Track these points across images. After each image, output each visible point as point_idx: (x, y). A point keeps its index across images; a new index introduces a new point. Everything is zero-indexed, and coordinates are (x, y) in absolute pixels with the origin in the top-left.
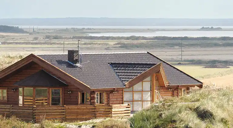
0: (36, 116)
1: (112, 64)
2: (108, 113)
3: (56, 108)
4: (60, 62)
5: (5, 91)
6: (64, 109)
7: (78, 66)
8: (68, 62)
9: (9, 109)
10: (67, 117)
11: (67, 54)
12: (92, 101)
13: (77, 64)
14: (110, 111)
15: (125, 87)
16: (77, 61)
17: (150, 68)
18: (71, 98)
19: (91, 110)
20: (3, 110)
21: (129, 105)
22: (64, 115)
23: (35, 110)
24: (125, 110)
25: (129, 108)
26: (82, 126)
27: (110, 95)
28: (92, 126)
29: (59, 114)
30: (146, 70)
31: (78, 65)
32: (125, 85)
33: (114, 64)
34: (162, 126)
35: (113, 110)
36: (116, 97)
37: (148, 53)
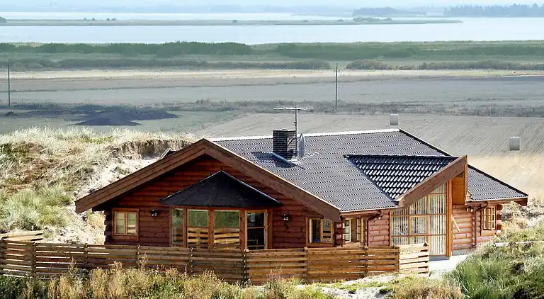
0: (248, 271)
1: (351, 158)
2: (391, 263)
3: (289, 254)
4: (261, 156)
5: (133, 216)
6: (303, 256)
7: (296, 163)
8: (275, 154)
9: (188, 255)
10: (310, 272)
11: (272, 137)
12: (339, 237)
13: (292, 160)
14: (393, 259)
15: (397, 207)
16: (291, 154)
17: (443, 166)
18: (289, 230)
19: (357, 257)
20: (173, 258)
21: (425, 245)
22: (303, 267)
23: (248, 258)
24: (419, 257)
25: (426, 251)
26: (357, 292)
27: (369, 223)
28: (378, 292)
29: (294, 265)
30: (436, 170)
31: (294, 160)
32: (397, 203)
33: (357, 157)
34: (532, 290)
35: (401, 256)
36: (378, 227)
37: (401, 131)
